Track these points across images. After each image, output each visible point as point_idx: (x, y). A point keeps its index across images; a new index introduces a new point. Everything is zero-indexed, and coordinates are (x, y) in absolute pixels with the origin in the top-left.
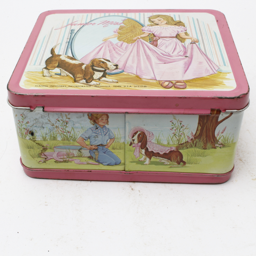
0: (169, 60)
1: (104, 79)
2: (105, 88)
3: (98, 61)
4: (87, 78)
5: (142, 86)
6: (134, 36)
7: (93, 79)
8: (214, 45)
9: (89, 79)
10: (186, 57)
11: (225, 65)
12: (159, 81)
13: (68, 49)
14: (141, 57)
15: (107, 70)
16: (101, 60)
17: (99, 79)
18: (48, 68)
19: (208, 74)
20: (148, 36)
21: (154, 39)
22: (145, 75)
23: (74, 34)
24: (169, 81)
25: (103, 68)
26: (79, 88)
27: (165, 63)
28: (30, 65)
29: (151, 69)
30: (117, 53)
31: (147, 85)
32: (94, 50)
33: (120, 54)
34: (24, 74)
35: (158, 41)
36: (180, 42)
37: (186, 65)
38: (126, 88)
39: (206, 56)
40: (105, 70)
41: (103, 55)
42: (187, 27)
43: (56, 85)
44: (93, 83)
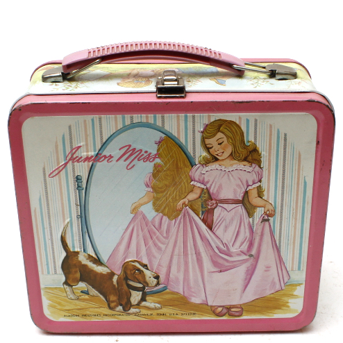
0: (227, 264)
1: (144, 303)
2: (147, 317)
3: (131, 268)
4: (123, 303)
5: (191, 314)
6: (177, 198)
7: (131, 306)
8: (296, 219)
9: (126, 304)
10: (251, 256)
11: (299, 269)
12: (211, 306)
13: (84, 234)
14: (190, 256)
15: (146, 288)
16: (135, 266)
17: (138, 304)
18: (69, 282)
19: (273, 292)
20: (200, 197)
21: (209, 207)
22: (194, 296)
23: (84, 191)
24: (223, 306)
25: (140, 283)
26: (117, 318)
27: (221, 271)
28: (43, 273)
29: (202, 285)
30: (155, 245)
31: (196, 310)
32: (122, 238)
33: (159, 249)
34: (42, 292)
35: (216, 210)
36: (247, 216)
37: (247, 275)
38: (172, 317)
39: (278, 250)
40: (144, 288)
41: (137, 250)
42: (264, 170)
43: (88, 313)
44: (132, 310)
